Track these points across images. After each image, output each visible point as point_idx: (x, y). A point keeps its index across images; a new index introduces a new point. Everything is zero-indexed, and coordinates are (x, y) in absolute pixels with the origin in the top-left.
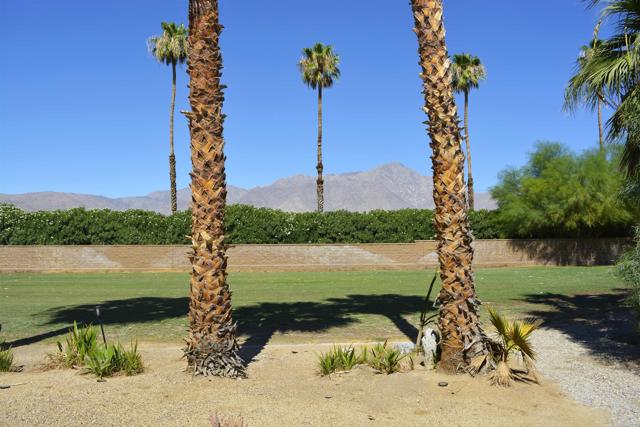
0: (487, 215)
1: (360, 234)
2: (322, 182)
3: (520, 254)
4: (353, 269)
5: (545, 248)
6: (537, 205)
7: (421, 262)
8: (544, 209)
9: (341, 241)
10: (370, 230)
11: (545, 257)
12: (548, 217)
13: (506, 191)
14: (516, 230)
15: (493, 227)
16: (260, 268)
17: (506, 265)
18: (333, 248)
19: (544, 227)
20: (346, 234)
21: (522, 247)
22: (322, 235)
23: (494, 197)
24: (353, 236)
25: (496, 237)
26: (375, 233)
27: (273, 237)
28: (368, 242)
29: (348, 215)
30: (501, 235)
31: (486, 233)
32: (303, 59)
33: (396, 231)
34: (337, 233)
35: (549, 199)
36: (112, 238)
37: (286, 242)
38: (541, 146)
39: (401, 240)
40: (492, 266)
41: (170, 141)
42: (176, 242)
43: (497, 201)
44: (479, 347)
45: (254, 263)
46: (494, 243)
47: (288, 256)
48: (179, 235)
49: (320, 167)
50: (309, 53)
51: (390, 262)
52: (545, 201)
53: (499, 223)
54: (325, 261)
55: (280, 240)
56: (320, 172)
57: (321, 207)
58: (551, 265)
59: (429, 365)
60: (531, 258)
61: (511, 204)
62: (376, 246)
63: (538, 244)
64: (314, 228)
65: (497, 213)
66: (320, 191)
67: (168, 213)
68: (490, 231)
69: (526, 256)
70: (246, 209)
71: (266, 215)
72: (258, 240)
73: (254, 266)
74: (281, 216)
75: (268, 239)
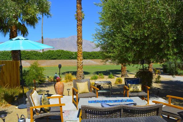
1: (90, 57)
4: (90, 65)
10: (93, 56)
20: (87, 57)
26: (94, 57)
29: (86, 52)
33: (98, 56)
36: (29, 58)
37: (74, 59)
42: (47, 59)
51: (98, 63)
55: (72, 58)
70: (62, 51)
71: (68, 52)
72: (67, 59)
73: (67, 65)
74: (72, 52)
75: (69, 58)
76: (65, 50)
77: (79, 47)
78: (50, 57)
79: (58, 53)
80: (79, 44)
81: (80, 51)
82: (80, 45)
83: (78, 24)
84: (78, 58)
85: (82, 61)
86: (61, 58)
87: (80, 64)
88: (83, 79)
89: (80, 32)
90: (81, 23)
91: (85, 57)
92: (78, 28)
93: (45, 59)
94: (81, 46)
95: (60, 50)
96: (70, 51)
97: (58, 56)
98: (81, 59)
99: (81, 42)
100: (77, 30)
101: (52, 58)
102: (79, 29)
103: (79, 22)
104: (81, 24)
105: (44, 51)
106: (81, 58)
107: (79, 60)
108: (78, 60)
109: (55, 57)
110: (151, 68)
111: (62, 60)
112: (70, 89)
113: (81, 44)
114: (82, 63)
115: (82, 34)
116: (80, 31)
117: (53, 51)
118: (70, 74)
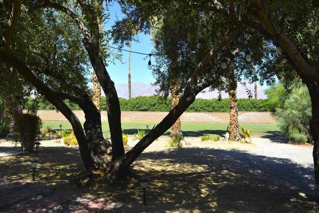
0: (262, 101)
1: (207, 109)
4: (204, 123)
9: (199, 111)
10: (212, 107)
13: (271, 91)
15: (264, 107)
17: (269, 123)
18: (196, 114)
20: (202, 108)
23: (266, 94)
24: (204, 109)
25: (266, 111)
26: (214, 108)
28: (211, 112)
29: (203, 100)
30: (268, 110)
31: (261, 109)
33: (223, 107)
34: (198, 108)
40: (263, 123)
41: (129, 68)
42: (132, 110)
44: (238, 135)
46: (265, 113)
48: (133, 108)
51: (220, 120)
53: (267, 105)
54: (193, 119)
59: (227, 140)
61: (273, 97)
62: (214, 113)
65: (267, 100)
67: (127, 98)
78: (138, 106)
79: (152, 100)
86: (156, 109)
93: (130, 110)
97: (151, 105)
101: (141, 108)
105: (131, 97)
109: (146, 107)
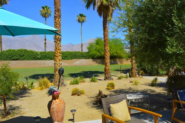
2: (46, 43)
3: (94, 62)
5: (99, 61)
6: (98, 51)
7: (74, 64)
8: (100, 52)
11: (99, 63)
12: (101, 54)
14: (94, 57)
16: (33, 67)
17: (91, 65)
19: (100, 56)
21: (95, 61)
22: (48, 58)
25: (89, 58)
27: (35, 58)
32: (42, 9)
35: (101, 50)
38: (97, 38)
39: (69, 59)
40: (89, 65)
43: (88, 50)
45: (31, 65)
46: (89, 60)
47: (41, 63)
49: (45, 39)
50: (43, 8)
52: (100, 51)
53: (89, 55)
55: (37, 59)
56: (45, 41)
57: (45, 50)
58: (100, 65)
60: (96, 63)
63: (98, 60)
64: (46, 56)
66: (45, 46)
68: (87, 57)
69: (95, 63)
70: (25, 50)
71: (32, 52)
72: (31, 59)
73: (31, 66)
74: (36, 52)
75: (34, 59)
76: (28, 49)
77: (58, 44)
78: (10, 57)
79: (21, 52)
80: (57, 40)
81: (59, 50)
82: (58, 42)
83: (56, 15)
84: (56, 58)
85: (61, 62)
86: (25, 58)
87: (58, 65)
88: (63, 84)
89: (58, 26)
90: (60, 14)
91: (51, 58)
92: (56, 20)
93: (4, 60)
94: (60, 43)
95: (22, 49)
96: (34, 51)
97: (20, 56)
98: (59, 60)
99: (59, 38)
100: (55, 22)
101: (13, 58)
102: (57, 22)
103: (57, 13)
104: (60, 16)
105: (3, 50)
106: (60, 58)
107: (58, 61)
108: (55, 60)
109: (17, 58)
110: (134, 69)
111: (25, 61)
112: (75, 111)
113: (59, 40)
114: (61, 64)
115: (60, 28)
116: (58, 24)
117: (15, 50)
118: (46, 79)
